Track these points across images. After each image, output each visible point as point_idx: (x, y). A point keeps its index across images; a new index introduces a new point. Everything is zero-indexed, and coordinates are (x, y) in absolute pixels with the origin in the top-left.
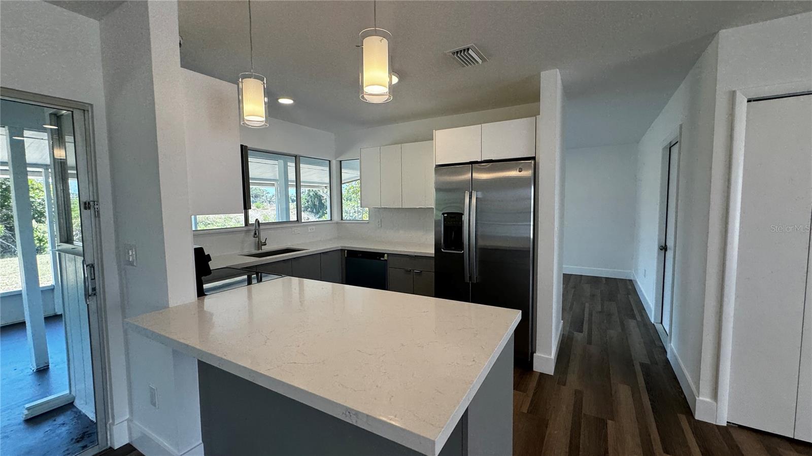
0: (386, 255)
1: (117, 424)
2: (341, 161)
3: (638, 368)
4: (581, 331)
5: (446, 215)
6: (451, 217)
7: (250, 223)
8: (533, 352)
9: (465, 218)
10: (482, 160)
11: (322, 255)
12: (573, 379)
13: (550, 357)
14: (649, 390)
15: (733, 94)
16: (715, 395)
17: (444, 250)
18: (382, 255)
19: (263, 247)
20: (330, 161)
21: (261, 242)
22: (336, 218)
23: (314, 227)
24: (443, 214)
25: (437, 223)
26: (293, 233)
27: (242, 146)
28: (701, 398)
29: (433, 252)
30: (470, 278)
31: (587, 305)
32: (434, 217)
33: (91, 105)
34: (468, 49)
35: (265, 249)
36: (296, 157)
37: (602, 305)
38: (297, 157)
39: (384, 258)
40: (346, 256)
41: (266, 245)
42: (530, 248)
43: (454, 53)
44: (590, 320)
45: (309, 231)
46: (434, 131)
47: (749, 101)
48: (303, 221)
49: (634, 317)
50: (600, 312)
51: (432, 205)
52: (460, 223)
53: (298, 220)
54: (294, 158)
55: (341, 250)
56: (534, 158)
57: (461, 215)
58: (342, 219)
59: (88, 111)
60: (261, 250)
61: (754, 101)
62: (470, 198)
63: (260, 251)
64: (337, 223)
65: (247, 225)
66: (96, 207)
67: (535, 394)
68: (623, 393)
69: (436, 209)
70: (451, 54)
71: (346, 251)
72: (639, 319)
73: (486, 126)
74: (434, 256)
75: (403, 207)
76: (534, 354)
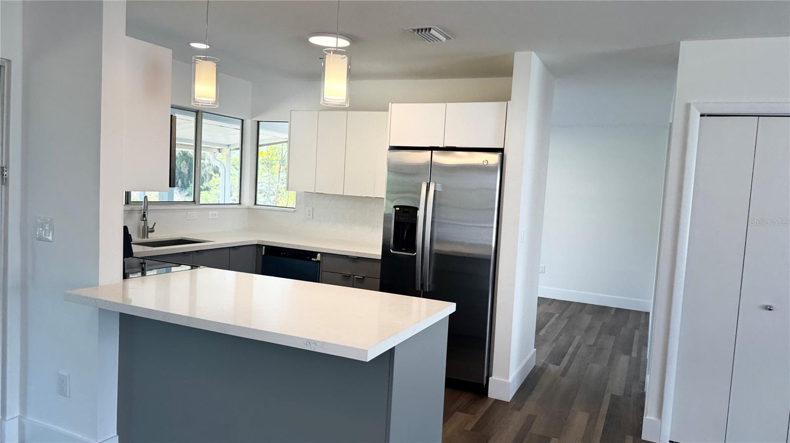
0: (319, 255)
1: (9, 420)
2: (258, 122)
3: (607, 399)
4: (558, 364)
5: (398, 209)
6: (404, 212)
7: (132, 200)
8: (489, 375)
9: (420, 214)
10: (445, 146)
11: (231, 250)
12: (530, 407)
13: (507, 381)
14: (609, 416)
15: (688, 106)
16: (660, 413)
17: (393, 250)
18: (314, 254)
19: (150, 235)
20: (243, 120)
21: (148, 227)
22: (247, 200)
23: (216, 212)
24: (395, 207)
25: (386, 218)
26: (189, 218)
27: (172, 116)
28: (648, 417)
29: (380, 253)
30: (422, 285)
31: (578, 338)
32: (384, 209)
33: (9, 61)
34: (430, 29)
35: (153, 237)
36: (197, 112)
37: (598, 338)
38: (200, 113)
39: (316, 258)
40: (263, 254)
41: (154, 231)
42: (491, 256)
43: (414, 30)
44: (575, 353)
45: (211, 217)
46: (390, 104)
47: (701, 116)
48: (201, 203)
49: (628, 352)
50: (590, 346)
51: (382, 194)
52: (414, 219)
53: (194, 201)
54: (195, 113)
55: (257, 245)
56: (501, 150)
57: (416, 209)
58: (255, 204)
59: (4, 67)
60: (147, 237)
61: (708, 116)
62: (428, 190)
63: (145, 240)
64: (249, 208)
65: (128, 204)
66: (5, 173)
67: (483, 416)
68: (580, 419)
69: (387, 199)
70: (411, 30)
71: (264, 247)
72: (634, 354)
73: (451, 106)
74: (380, 258)
75: (345, 194)
76: (490, 378)
